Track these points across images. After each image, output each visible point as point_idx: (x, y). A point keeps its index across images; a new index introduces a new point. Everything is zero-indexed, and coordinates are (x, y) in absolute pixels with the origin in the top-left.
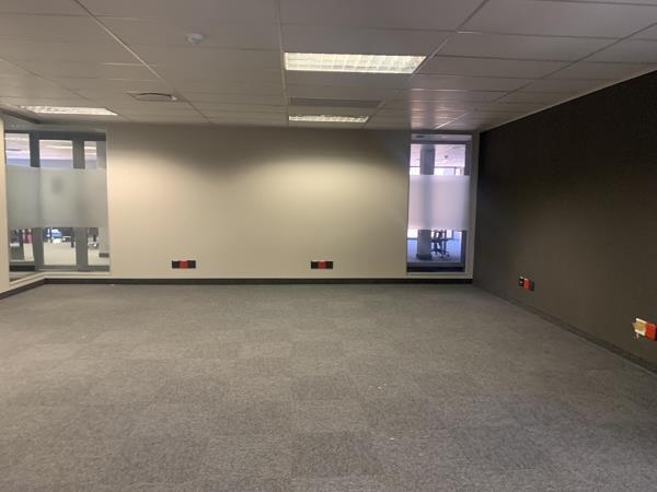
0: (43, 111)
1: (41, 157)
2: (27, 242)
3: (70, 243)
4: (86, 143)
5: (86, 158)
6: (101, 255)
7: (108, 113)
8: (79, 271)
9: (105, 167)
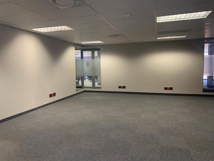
0: (84, 43)
1: (84, 56)
2: (80, 80)
3: (90, 81)
4: (95, 51)
5: (95, 56)
6: (99, 84)
7: (101, 42)
8: (93, 88)
9: (100, 58)
